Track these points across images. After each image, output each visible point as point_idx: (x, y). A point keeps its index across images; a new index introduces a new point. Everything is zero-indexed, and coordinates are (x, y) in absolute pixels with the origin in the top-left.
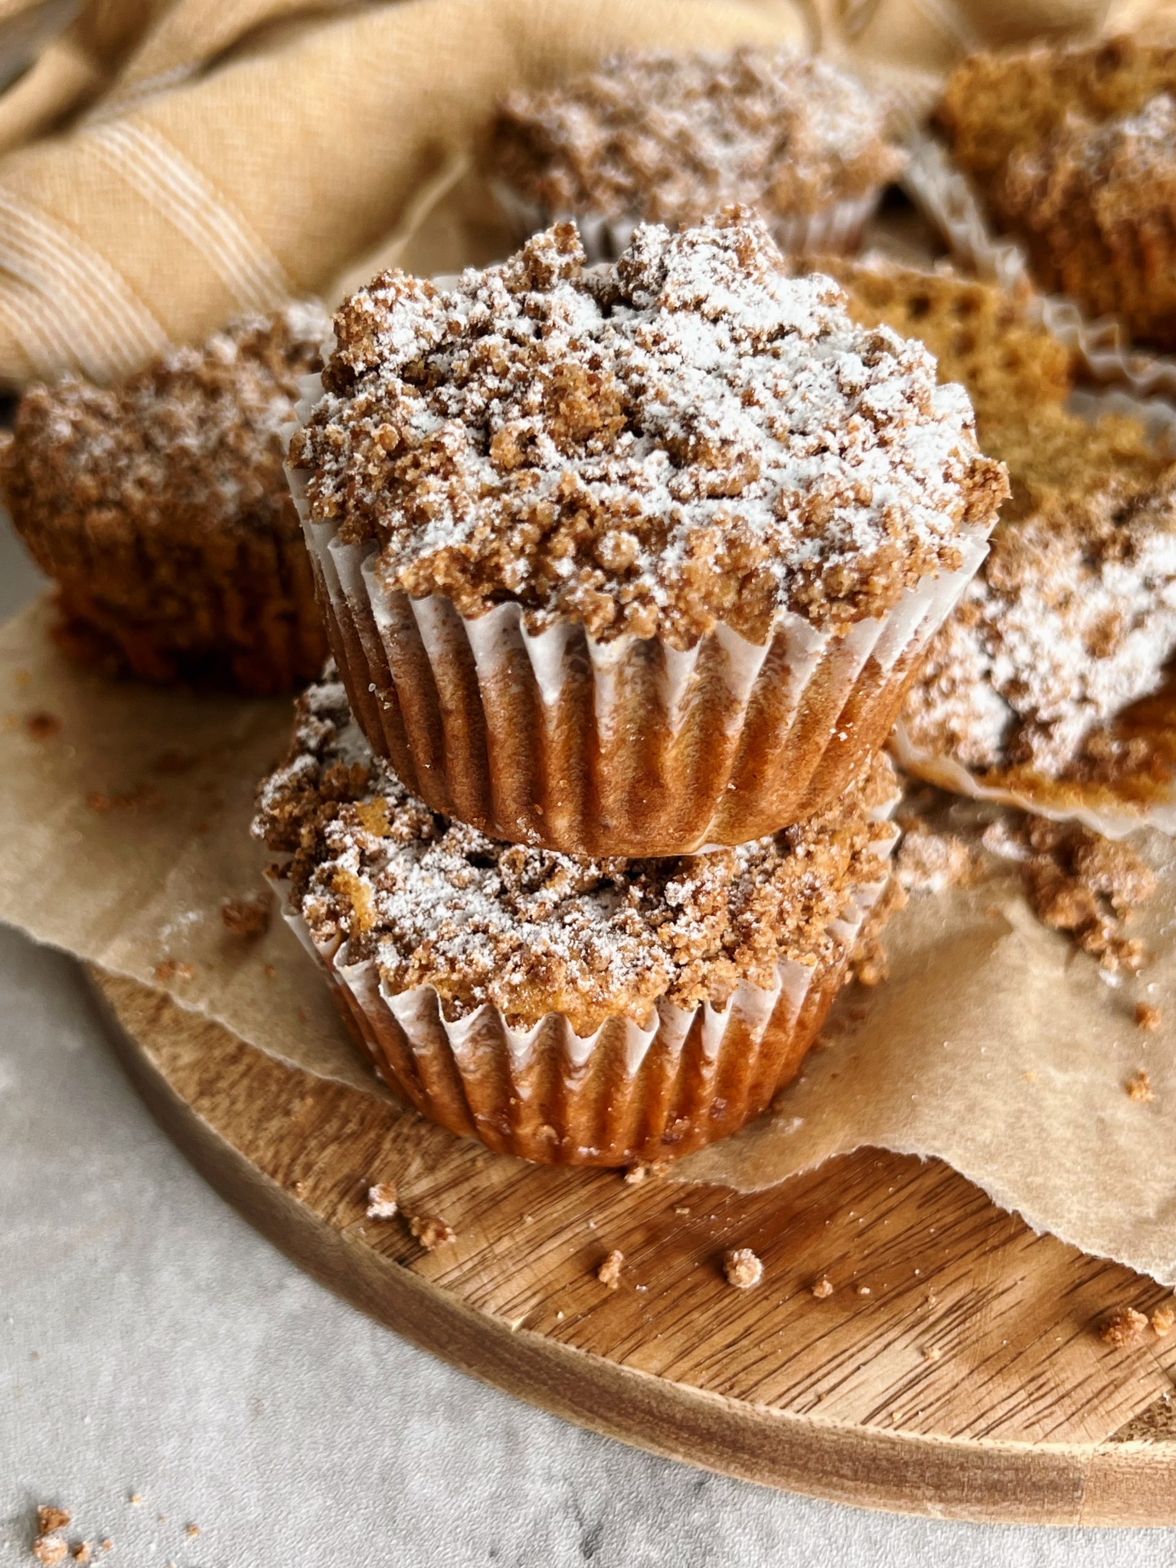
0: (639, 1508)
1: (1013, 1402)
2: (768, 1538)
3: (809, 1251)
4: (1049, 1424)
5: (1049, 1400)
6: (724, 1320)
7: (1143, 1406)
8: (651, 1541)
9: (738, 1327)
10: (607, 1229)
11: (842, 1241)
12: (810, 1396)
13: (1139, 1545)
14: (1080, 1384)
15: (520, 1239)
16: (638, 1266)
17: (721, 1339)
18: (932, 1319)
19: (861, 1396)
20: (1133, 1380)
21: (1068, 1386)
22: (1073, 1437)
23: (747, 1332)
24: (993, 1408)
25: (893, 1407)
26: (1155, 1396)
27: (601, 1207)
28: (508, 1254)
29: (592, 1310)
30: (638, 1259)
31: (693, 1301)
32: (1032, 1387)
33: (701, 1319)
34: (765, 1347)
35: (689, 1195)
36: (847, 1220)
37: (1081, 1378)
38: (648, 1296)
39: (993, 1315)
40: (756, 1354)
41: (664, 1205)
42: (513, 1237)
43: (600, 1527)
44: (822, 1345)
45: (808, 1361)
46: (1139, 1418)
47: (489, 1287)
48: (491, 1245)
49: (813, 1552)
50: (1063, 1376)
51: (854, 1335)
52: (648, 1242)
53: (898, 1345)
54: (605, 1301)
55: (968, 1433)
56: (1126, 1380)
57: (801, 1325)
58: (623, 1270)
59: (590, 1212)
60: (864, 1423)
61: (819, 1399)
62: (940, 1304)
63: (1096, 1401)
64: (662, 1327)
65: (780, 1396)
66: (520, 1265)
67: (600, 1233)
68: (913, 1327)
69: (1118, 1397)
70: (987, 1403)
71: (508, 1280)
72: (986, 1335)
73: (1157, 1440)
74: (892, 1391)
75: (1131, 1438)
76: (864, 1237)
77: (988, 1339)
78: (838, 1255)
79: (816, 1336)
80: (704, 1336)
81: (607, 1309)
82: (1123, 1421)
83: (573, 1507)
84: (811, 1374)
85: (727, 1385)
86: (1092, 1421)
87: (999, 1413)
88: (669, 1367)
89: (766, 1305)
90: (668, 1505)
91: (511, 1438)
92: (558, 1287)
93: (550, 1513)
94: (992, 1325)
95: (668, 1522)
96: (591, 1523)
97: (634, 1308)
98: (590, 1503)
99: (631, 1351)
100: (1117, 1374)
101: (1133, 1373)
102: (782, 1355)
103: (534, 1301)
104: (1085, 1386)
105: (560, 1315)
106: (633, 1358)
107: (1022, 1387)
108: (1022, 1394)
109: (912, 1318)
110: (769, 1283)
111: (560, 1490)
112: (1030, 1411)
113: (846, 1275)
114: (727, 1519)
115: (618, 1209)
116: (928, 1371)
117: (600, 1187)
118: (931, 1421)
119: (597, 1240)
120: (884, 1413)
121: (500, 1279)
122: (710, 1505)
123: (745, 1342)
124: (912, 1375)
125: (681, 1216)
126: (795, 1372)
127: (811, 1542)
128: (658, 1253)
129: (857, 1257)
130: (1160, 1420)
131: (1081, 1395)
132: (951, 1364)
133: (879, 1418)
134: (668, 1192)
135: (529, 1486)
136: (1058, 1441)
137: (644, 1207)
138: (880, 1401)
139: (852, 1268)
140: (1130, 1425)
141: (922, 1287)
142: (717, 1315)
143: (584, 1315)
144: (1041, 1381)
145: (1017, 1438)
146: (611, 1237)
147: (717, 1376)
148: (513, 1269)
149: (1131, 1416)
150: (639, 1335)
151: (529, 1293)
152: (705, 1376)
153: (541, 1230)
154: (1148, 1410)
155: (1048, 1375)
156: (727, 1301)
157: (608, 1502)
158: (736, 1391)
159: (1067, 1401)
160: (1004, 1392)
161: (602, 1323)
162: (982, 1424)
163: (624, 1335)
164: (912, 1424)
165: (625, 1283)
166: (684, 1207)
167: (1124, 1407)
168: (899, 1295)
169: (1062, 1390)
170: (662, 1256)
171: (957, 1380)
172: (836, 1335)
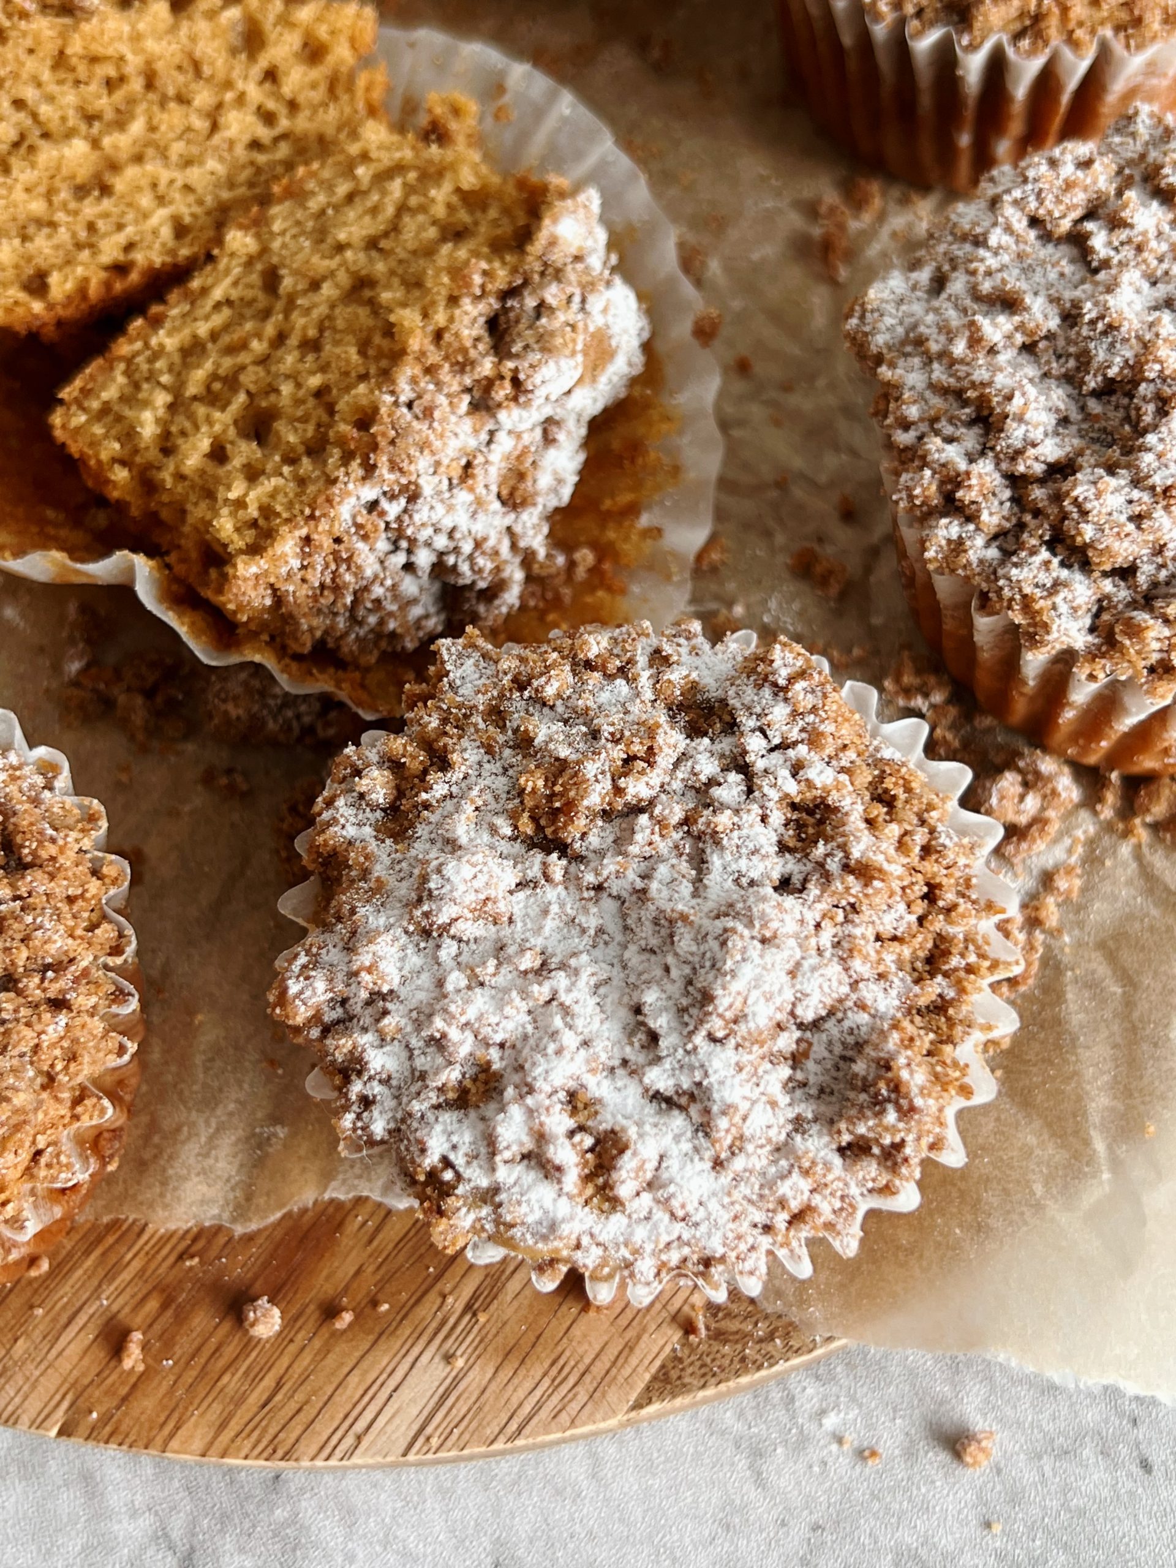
0: (224, 1519)
1: (538, 1393)
2: (349, 1516)
3: (324, 1273)
4: (574, 1407)
5: (571, 1381)
6: (254, 1377)
7: (658, 1363)
8: (241, 1550)
9: (269, 1382)
10: (121, 1301)
11: (354, 1253)
12: (349, 1440)
13: (681, 1423)
14: (597, 1356)
15: (37, 1335)
16: (160, 1337)
17: (256, 1398)
18: (452, 1321)
19: (398, 1427)
20: (645, 1337)
21: (587, 1361)
22: (598, 1416)
23: (279, 1386)
24: (520, 1405)
25: (429, 1430)
26: (668, 1349)
27: (110, 1275)
28: (28, 1356)
29: (125, 1399)
30: (157, 1328)
31: (221, 1363)
32: (554, 1371)
33: (231, 1382)
34: (300, 1397)
35: (195, 1240)
36: (356, 1225)
37: (597, 1347)
38: (176, 1370)
39: (509, 1298)
40: (293, 1406)
41: (172, 1259)
42: (28, 1336)
43: (192, 1550)
44: (354, 1379)
45: (343, 1401)
46: (655, 1378)
47: (17, 1400)
48: (8, 1352)
49: (394, 1518)
50: (580, 1350)
51: (382, 1359)
52: (164, 1306)
53: (425, 1359)
54: (134, 1386)
55: (502, 1438)
56: (639, 1337)
57: (331, 1360)
58: (145, 1347)
59: (100, 1285)
60: (405, 1455)
61: (359, 1438)
62: (456, 1303)
63: (614, 1371)
64: (196, 1402)
65: (322, 1448)
66: (43, 1367)
67: (115, 1308)
68: (435, 1334)
69: (634, 1361)
70: (515, 1402)
71: (34, 1387)
72: (505, 1324)
73: (674, 1397)
74: (425, 1413)
75: (650, 1401)
76: (375, 1243)
77: (507, 1328)
78: (352, 1271)
79: (346, 1370)
80: (239, 1400)
81: (138, 1394)
82: (641, 1386)
83: (161, 1536)
84: (346, 1416)
85: (270, 1450)
86: (612, 1395)
87: (527, 1409)
88: (211, 1443)
89: (292, 1348)
90: (250, 1508)
91: (88, 1481)
92: (86, 1381)
93: (143, 1549)
94: (510, 1311)
95: (254, 1526)
96: (182, 1548)
97: (166, 1385)
98: (177, 1527)
99: (172, 1436)
100: (630, 1334)
101: (644, 1330)
102: (317, 1402)
103: (65, 1405)
104: (603, 1357)
105: (95, 1415)
106: (174, 1444)
107: (545, 1375)
108: (546, 1382)
109: (434, 1325)
110: (290, 1322)
111: (146, 1522)
112: (555, 1399)
113: (364, 1292)
114: (307, 1506)
115: (126, 1276)
116: (456, 1381)
117: (104, 1254)
118: (466, 1436)
119: (113, 1317)
120: (421, 1440)
121: (26, 1388)
122: (290, 1497)
123: (279, 1397)
124: (441, 1390)
125: (191, 1268)
126: (332, 1418)
127: (388, 1507)
128: (177, 1316)
129: (371, 1269)
130: (674, 1374)
131: (599, 1369)
132: (477, 1367)
133: (418, 1445)
134: (174, 1241)
135: (116, 1527)
136: (584, 1424)
137: (153, 1266)
138: (416, 1427)
139: (368, 1283)
140: (648, 1389)
141: (438, 1286)
142: (246, 1373)
143: (118, 1408)
144: (561, 1362)
145: (548, 1433)
146: (127, 1310)
147: (258, 1441)
148: (37, 1373)
149: (647, 1377)
150: (176, 1415)
151: (58, 1397)
152: (248, 1444)
153: (54, 1320)
154: (663, 1366)
155: (567, 1353)
156: (254, 1354)
157: (194, 1522)
158: (280, 1453)
159: (588, 1378)
160: (528, 1385)
161: (135, 1412)
162: (513, 1426)
163: (162, 1419)
164: (449, 1443)
165: (150, 1361)
166: (192, 1257)
167: (640, 1369)
168: (418, 1301)
169: (582, 1367)
170: (181, 1318)
171: (484, 1382)
172: (364, 1364)
